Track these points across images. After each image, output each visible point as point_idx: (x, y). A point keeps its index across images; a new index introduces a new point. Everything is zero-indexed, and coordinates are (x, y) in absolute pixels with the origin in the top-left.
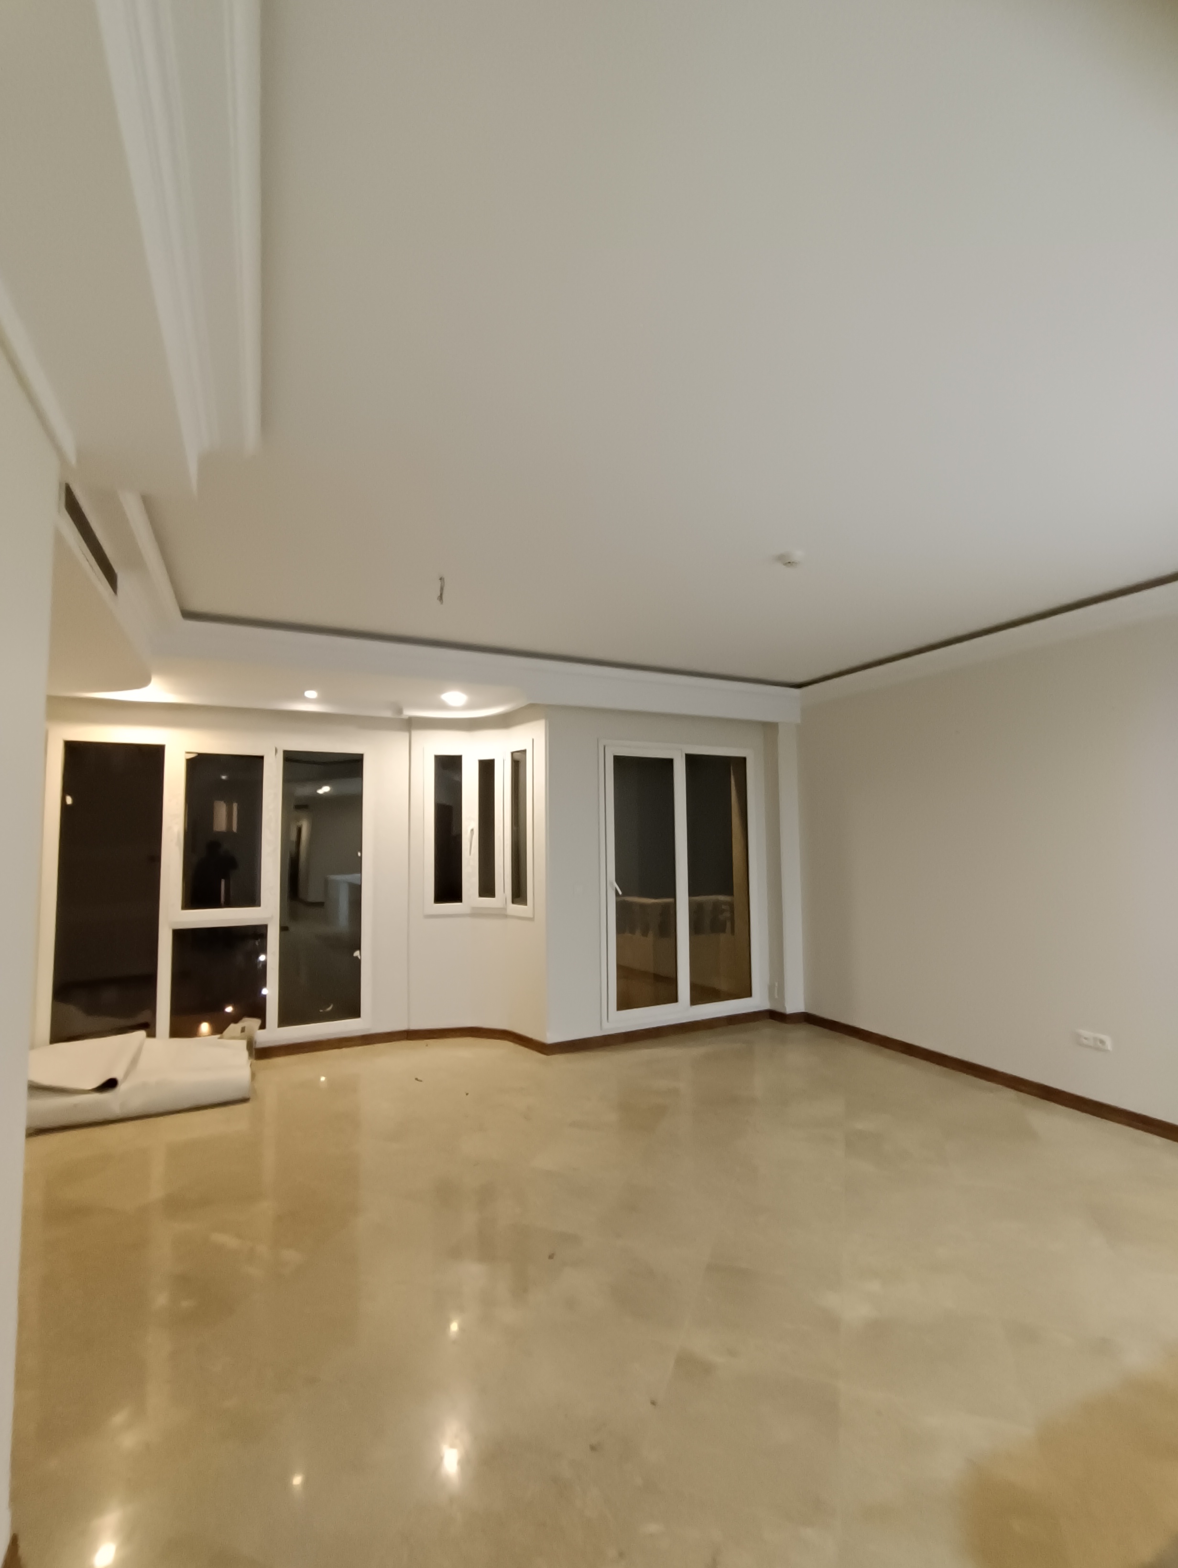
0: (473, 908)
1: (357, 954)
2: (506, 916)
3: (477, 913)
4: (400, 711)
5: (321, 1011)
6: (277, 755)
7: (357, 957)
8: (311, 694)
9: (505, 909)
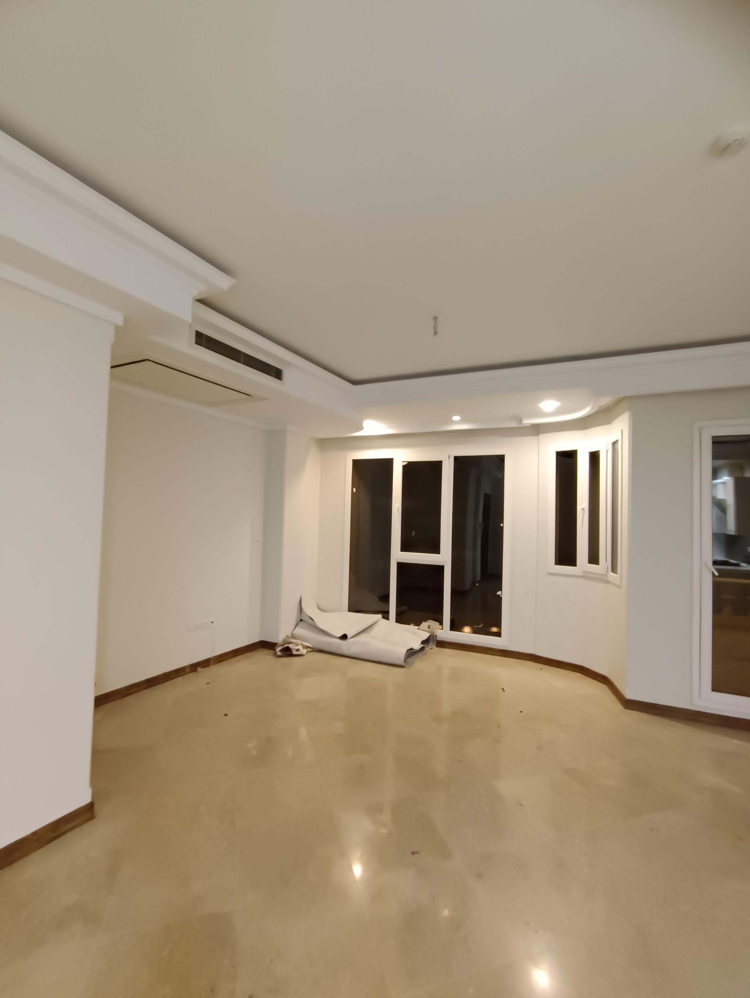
0: (584, 572)
1: (499, 593)
2: (607, 582)
3: (587, 576)
4: (520, 421)
5: (475, 626)
6: (450, 459)
7: (499, 595)
8: (456, 418)
9: (606, 575)
